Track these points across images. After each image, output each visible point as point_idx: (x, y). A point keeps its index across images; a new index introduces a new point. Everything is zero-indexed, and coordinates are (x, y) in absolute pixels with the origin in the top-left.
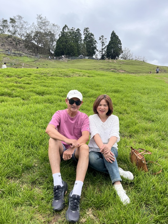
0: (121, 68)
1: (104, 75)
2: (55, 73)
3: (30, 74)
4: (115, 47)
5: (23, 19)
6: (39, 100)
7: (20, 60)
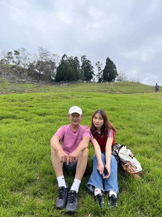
0: (118, 89)
1: (101, 96)
2: (56, 96)
3: (33, 98)
4: (111, 71)
5: (26, 51)
6: (41, 120)
7: (24, 86)
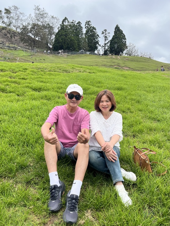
0: (126, 64)
1: (106, 72)
2: (54, 68)
3: (26, 69)
4: (119, 42)
5: (19, 10)
6: (36, 96)
7: (15, 54)
